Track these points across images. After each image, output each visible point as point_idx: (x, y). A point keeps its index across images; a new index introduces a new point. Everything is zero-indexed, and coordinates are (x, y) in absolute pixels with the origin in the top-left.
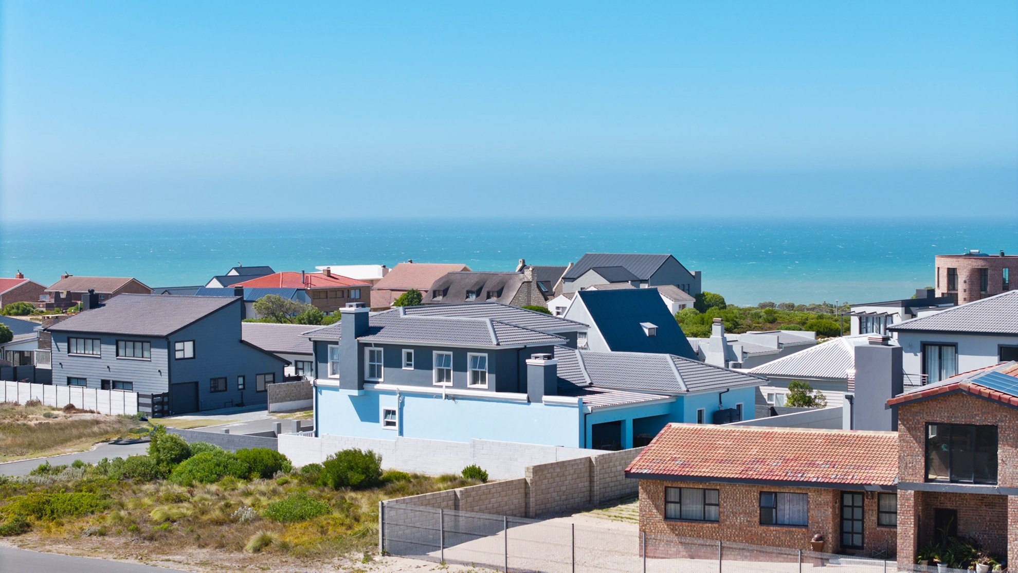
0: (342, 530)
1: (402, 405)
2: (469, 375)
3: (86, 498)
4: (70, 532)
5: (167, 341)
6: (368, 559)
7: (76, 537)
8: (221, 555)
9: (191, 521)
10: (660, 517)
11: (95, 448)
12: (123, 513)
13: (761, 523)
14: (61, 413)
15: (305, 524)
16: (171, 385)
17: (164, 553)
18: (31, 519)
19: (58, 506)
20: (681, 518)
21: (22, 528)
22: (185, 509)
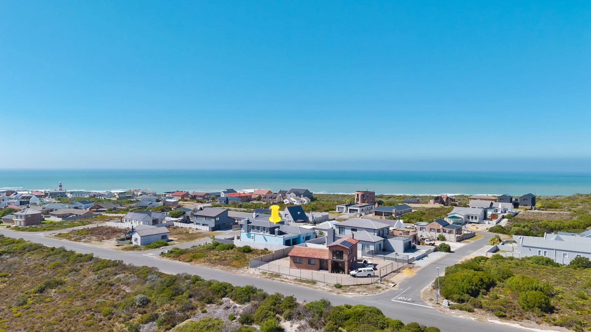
0: (244, 262)
1: (255, 236)
2: (266, 231)
3: (201, 254)
4: (199, 261)
5: (215, 218)
6: (248, 268)
7: (200, 263)
8: (224, 267)
9: (219, 260)
10: (293, 262)
11: (202, 239)
12: (208, 258)
13: (308, 264)
14: (195, 230)
15: (238, 261)
16: (215, 225)
17: (215, 266)
18: (192, 259)
19: (197, 256)
20: (296, 263)
21: (191, 261)
22: (218, 257)
